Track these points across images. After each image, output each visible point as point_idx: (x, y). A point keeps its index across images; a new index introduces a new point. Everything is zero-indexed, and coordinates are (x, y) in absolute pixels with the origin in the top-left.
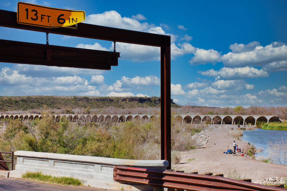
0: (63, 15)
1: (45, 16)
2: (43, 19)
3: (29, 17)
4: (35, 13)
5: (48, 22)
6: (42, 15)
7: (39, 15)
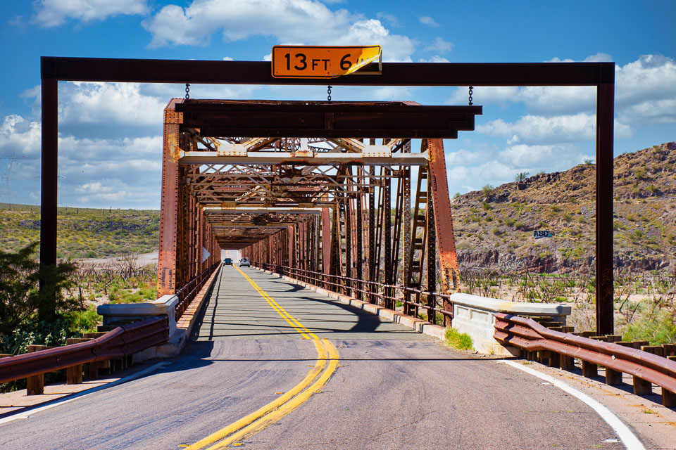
0: (349, 55)
1: (319, 60)
2: (315, 66)
3: (292, 66)
4: (302, 58)
5: (326, 69)
6: (314, 61)
7: (309, 62)
